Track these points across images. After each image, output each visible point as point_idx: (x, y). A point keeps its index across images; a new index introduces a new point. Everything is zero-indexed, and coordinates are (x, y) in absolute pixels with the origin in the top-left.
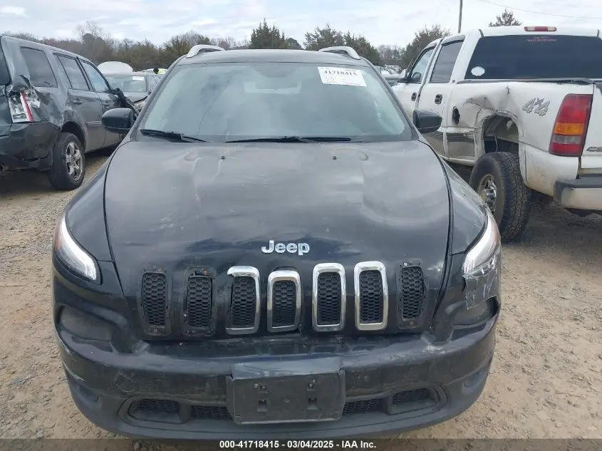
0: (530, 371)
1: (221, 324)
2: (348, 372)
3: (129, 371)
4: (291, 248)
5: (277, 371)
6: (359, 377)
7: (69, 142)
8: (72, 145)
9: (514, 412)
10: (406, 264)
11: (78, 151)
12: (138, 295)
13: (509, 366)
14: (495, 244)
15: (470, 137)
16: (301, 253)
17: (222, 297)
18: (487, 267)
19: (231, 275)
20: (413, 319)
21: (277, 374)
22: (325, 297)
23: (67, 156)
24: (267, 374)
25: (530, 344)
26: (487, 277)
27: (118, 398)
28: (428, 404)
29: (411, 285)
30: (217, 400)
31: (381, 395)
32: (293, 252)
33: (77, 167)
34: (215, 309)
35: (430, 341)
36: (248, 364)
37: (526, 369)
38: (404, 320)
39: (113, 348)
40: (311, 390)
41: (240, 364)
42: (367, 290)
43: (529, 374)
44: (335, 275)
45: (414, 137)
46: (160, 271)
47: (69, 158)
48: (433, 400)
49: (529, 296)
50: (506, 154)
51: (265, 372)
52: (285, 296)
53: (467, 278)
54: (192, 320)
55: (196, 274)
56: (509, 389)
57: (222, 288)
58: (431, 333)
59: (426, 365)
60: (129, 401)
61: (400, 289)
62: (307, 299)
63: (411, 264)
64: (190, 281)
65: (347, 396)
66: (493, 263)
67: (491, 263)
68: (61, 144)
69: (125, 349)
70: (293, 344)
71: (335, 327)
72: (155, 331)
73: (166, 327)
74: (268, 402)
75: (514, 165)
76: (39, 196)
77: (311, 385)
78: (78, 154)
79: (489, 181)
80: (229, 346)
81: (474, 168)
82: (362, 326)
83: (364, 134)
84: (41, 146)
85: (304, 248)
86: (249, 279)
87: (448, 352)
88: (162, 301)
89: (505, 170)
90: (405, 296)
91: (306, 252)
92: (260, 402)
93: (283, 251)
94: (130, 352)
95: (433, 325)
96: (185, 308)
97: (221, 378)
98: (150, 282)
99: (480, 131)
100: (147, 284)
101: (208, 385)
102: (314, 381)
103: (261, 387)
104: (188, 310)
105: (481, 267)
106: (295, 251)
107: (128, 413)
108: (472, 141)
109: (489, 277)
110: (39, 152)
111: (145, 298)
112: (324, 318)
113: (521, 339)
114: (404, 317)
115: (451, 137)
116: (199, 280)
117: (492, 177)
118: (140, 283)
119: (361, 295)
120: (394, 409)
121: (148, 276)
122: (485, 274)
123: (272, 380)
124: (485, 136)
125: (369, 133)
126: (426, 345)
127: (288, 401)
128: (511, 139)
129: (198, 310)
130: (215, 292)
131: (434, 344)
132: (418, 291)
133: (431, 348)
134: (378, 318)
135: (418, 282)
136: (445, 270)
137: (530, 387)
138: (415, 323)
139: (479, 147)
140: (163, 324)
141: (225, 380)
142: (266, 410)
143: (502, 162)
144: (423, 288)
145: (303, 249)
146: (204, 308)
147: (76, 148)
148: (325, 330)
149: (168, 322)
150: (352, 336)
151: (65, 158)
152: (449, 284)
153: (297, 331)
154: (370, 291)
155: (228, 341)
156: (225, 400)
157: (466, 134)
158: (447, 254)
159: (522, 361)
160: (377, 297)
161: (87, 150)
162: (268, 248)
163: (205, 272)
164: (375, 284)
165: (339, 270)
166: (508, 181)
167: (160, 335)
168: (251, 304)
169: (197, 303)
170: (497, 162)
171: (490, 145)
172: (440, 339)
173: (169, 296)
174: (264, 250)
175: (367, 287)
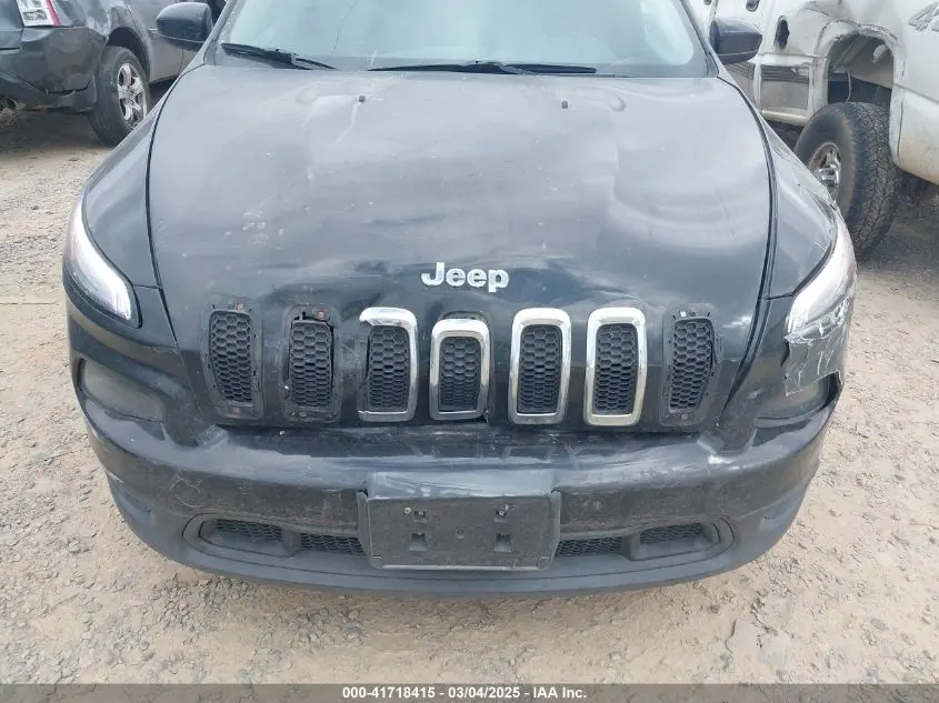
0: (870, 483)
1: (350, 404)
2: (566, 494)
3: (194, 476)
4: (475, 277)
5: (444, 489)
6: (586, 504)
7: (120, 63)
8: (126, 68)
9: (839, 552)
10: (683, 314)
11: (138, 80)
12: (204, 350)
13: (834, 473)
14: (847, 278)
15: (802, 72)
16: (492, 289)
17: (351, 360)
18: (829, 323)
19: (366, 322)
20: (689, 409)
21: (443, 493)
22: (532, 367)
23: (119, 88)
24: (426, 493)
25: (874, 437)
26: (827, 339)
27: (181, 515)
28: (699, 545)
29: (690, 352)
30: (343, 527)
31: (619, 532)
32: (478, 285)
33: (138, 107)
34: (338, 380)
35: (714, 448)
36: (394, 474)
37: (864, 480)
38: (672, 411)
39: (166, 436)
40: (501, 521)
41: (380, 474)
42: (609, 358)
43: (867, 488)
44: (552, 331)
45: (710, 70)
46: (241, 309)
47: (122, 90)
48: (710, 540)
49: (879, 356)
50: (865, 105)
51: (423, 489)
52: (460, 364)
53: (793, 342)
54: (299, 397)
55: (304, 318)
56: (832, 513)
57: (351, 344)
58: (716, 434)
59: (703, 489)
60: (199, 520)
61: (669, 359)
62: (501, 368)
63: (694, 314)
64: (296, 329)
65: (563, 531)
66: (841, 314)
67: (837, 315)
68: (108, 66)
69: (187, 440)
70: (472, 441)
71: (548, 417)
72: (235, 410)
73: (256, 407)
74: (429, 536)
75: (877, 126)
76: (79, 154)
77: (501, 514)
78: (138, 85)
79: (829, 155)
80: (365, 440)
81: (804, 130)
82: (597, 419)
83: (619, 62)
84: (76, 69)
85: (498, 278)
86: (399, 331)
87: (745, 467)
88: (245, 361)
89: (861, 135)
90: (677, 371)
91: (503, 285)
92: (415, 536)
93: (460, 283)
94: (196, 444)
95: (721, 421)
96: (285, 378)
97: (350, 496)
98: (224, 328)
99: (823, 63)
100: (219, 331)
101: (326, 506)
102: (507, 507)
103: (416, 513)
104: (290, 379)
105: (819, 322)
106: (482, 284)
107: (200, 535)
108: (806, 81)
109: (830, 339)
110: (73, 80)
111: (215, 355)
112: (526, 402)
113: (860, 429)
114: (672, 406)
115: (770, 73)
116: (309, 328)
117: (836, 148)
118: (205, 328)
119: (597, 366)
120: (642, 551)
121: (219, 316)
122: (824, 334)
123: (436, 502)
124: (830, 72)
125: (629, 61)
126: (707, 454)
127: (461, 537)
128: (879, 79)
129: (310, 380)
130: (339, 352)
131: (720, 453)
132: (702, 363)
133: (714, 460)
134: (626, 406)
135: (704, 347)
136: (754, 329)
137: (868, 510)
138: (691, 418)
139: (816, 93)
140: (249, 400)
141: (354, 499)
142: (425, 549)
143: (858, 122)
144: (712, 358)
145: (497, 280)
146: (319, 377)
147: (133, 74)
148: (530, 422)
149: (257, 397)
150: (577, 433)
151: (115, 91)
152: (760, 350)
153: (481, 419)
154: (614, 361)
155: (362, 432)
156: (356, 528)
157: (797, 68)
158: (759, 298)
159: (857, 467)
160: (626, 372)
161: (153, 77)
162: (433, 276)
163: (321, 315)
164: (624, 348)
165: (560, 322)
166: (863, 157)
167: (244, 417)
168: (402, 374)
169: (308, 368)
170: (847, 122)
171: (837, 90)
172: (730, 446)
173: (257, 355)
174: (426, 278)
175: (609, 353)
